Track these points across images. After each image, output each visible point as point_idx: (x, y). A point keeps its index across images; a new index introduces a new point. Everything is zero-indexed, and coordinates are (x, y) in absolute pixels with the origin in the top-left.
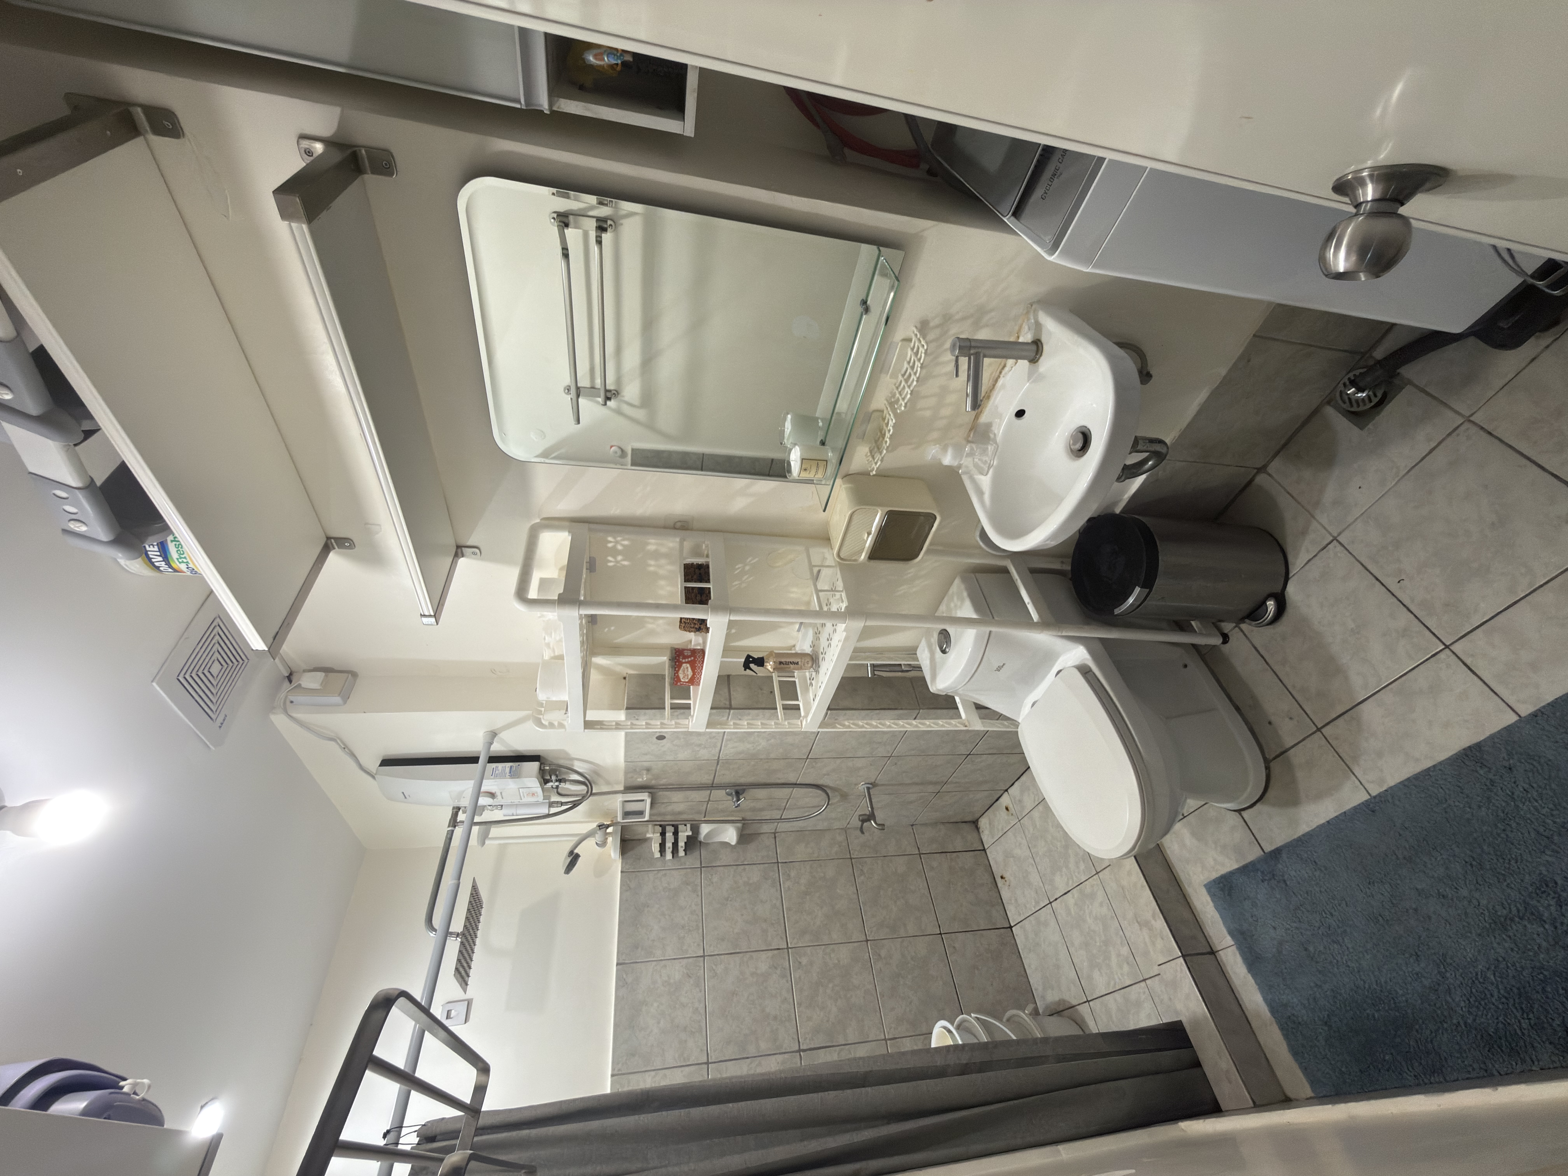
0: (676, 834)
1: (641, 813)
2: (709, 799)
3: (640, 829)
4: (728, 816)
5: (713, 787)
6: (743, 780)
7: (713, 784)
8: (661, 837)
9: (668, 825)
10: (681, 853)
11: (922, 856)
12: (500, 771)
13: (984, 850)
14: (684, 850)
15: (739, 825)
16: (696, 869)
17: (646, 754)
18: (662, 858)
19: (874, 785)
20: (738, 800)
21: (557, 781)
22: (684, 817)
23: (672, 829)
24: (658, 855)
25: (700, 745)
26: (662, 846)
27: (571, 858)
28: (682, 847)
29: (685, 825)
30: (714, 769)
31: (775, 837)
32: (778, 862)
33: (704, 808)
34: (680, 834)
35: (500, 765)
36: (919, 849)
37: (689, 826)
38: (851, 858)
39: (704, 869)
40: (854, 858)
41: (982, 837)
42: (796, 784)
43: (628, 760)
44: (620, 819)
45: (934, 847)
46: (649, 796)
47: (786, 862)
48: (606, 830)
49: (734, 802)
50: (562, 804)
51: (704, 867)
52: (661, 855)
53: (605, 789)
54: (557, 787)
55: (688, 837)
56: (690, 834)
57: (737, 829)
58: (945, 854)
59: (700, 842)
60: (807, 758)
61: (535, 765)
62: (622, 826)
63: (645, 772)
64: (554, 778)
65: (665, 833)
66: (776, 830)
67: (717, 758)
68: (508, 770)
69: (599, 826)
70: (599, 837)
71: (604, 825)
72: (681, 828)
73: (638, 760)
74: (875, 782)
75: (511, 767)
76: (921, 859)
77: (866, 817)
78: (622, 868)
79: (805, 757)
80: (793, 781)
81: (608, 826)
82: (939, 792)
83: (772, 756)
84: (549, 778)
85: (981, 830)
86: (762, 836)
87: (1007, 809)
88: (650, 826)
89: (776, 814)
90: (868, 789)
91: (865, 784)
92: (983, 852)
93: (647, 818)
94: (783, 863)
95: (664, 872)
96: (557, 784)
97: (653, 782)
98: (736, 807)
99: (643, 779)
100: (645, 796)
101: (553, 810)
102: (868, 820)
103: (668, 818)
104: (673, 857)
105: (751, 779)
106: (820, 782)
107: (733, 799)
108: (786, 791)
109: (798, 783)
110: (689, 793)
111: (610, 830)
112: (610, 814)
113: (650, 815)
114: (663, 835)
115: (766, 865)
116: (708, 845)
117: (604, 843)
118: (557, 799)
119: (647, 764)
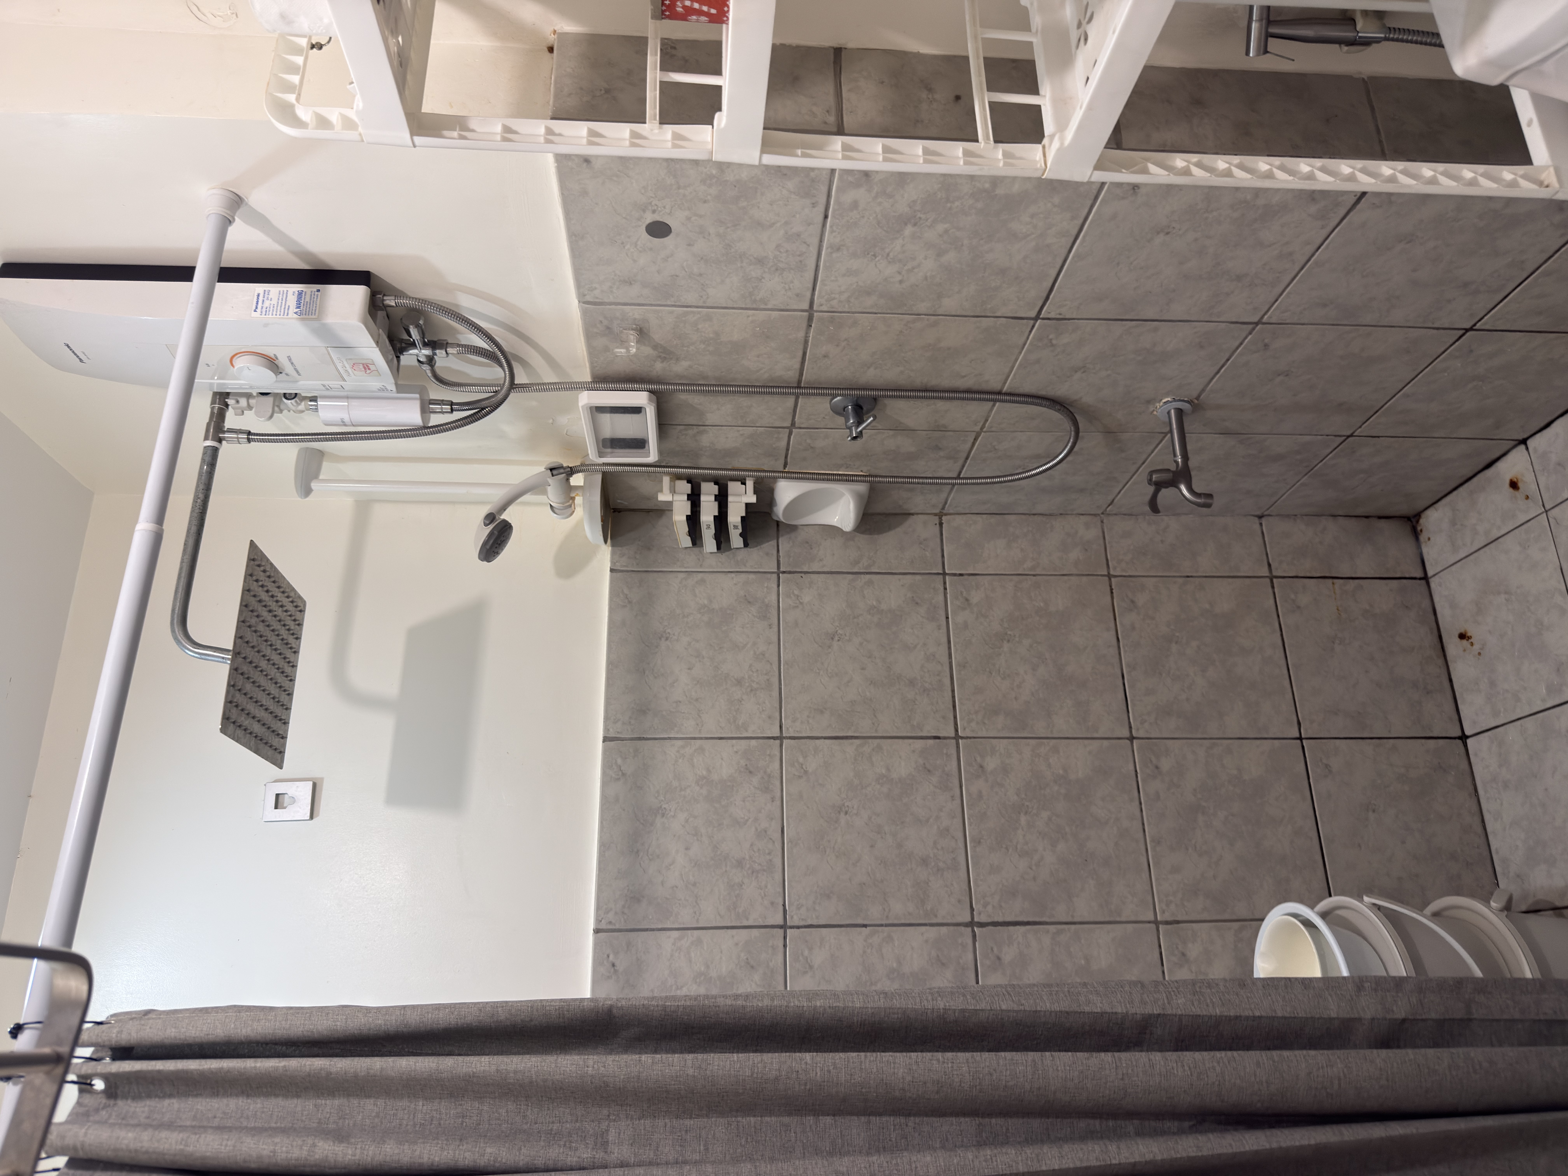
0: (722, 499)
1: (639, 444)
2: (793, 424)
3: (645, 487)
4: (839, 467)
5: (799, 387)
6: (871, 376)
7: (799, 381)
8: (689, 503)
9: (707, 479)
10: (736, 540)
11: (1275, 580)
12: (274, 302)
13: (1425, 578)
14: (741, 535)
15: (862, 488)
16: (769, 576)
17: (629, 282)
18: (696, 550)
19: (1196, 404)
20: (859, 422)
21: (426, 345)
22: (740, 462)
23: (715, 489)
24: (687, 541)
25: (760, 261)
26: (693, 520)
27: (491, 527)
28: (736, 527)
29: (744, 483)
30: (801, 335)
31: (941, 524)
32: (944, 574)
33: (784, 444)
34: (730, 499)
36: (1269, 565)
37: (750, 483)
38: (1109, 576)
39: (785, 575)
40: (1115, 576)
41: (1425, 550)
42: (1000, 393)
43: (588, 298)
44: (593, 456)
45: (1307, 566)
46: (650, 400)
47: (961, 575)
48: (568, 480)
49: (850, 428)
50: (453, 406)
51: (784, 572)
52: (694, 543)
53: (550, 377)
54: (431, 361)
55: (747, 505)
56: (753, 499)
57: (859, 497)
58: (1330, 581)
59: (778, 523)
60: (1037, 318)
62: (605, 477)
63: (632, 336)
64: (415, 334)
65: (699, 495)
66: (943, 508)
67: (806, 306)
69: (551, 470)
70: (553, 494)
71: (562, 467)
72: (734, 487)
73: (612, 299)
74: (1198, 398)
75: (300, 294)
76: (1273, 587)
77: (1168, 476)
78: (613, 562)
79: (1033, 314)
80: (995, 385)
81: (571, 471)
82: (1352, 435)
83: (949, 304)
84: (406, 337)
85: (1423, 538)
86: (912, 520)
87: (1514, 485)
88: (666, 480)
89: (950, 466)
90: (1180, 412)
91: (1174, 400)
92: (1423, 582)
93: (652, 456)
94: (955, 575)
95: (700, 576)
96: (427, 352)
97: (659, 368)
98: (855, 438)
99: (628, 351)
100: (639, 398)
102: (1173, 483)
103: (704, 461)
104: (719, 548)
105: (890, 374)
106: (1061, 390)
107: (847, 420)
108: (976, 410)
109: (1005, 390)
110: (744, 401)
111: (577, 480)
112: (571, 445)
113: (661, 452)
114: (694, 498)
115: (918, 577)
116: (793, 528)
117: (566, 507)
118: (437, 392)
119: (635, 313)
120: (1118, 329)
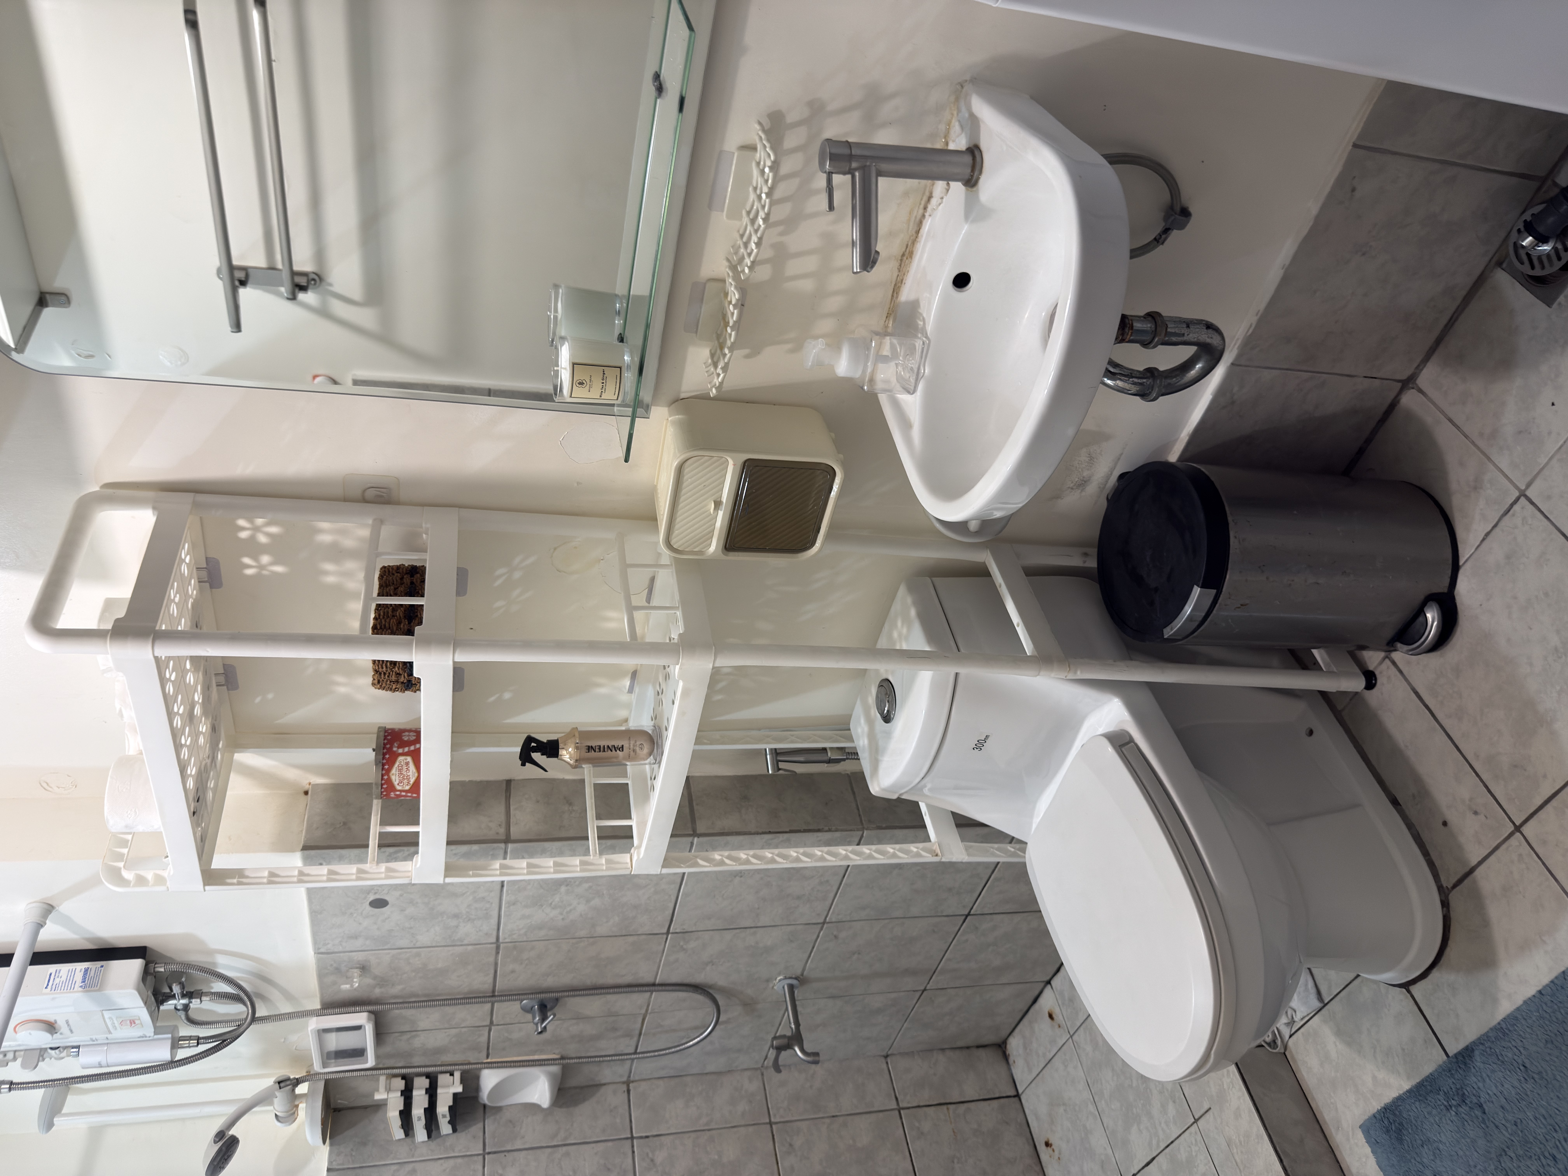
0: (432, 1092)
1: (359, 1053)
2: (491, 1022)
3: (364, 1086)
4: (534, 1052)
5: (493, 996)
6: (550, 982)
7: (494, 991)
8: (403, 1098)
9: (419, 1075)
10: (445, 1128)
11: (902, 1112)
12: (64, 978)
13: (1018, 1096)
14: (449, 1122)
15: (555, 1069)
16: (475, 1158)
17: (355, 937)
18: (409, 1140)
19: (802, 980)
20: (543, 1020)
21: (184, 996)
22: (448, 1058)
23: (426, 1084)
24: (399, 1134)
25: (456, 916)
26: (406, 1115)
27: (220, 1144)
28: (444, 1116)
29: (452, 1074)
30: (492, 959)
31: (629, 1091)
32: (632, 1138)
33: (484, 1039)
34: (439, 1091)
35: (65, 968)
36: (897, 1099)
37: (457, 1075)
38: (771, 1124)
39: (491, 1156)
40: (776, 1123)
41: (1014, 1071)
42: (654, 985)
43: (322, 950)
44: (317, 1067)
45: (926, 1096)
46: (369, 1019)
47: (647, 1137)
48: (293, 1090)
49: (537, 1024)
50: (199, 1040)
51: (489, 1153)
52: (407, 1134)
53: (285, 1008)
54: (186, 1008)
55: (455, 1095)
56: (459, 1089)
57: (552, 1077)
58: (945, 1107)
59: (485, 1106)
60: (668, 932)
61: (135, 966)
62: (327, 1082)
63: (356, 973)
64: (176, 989)
65: (411, 1091)
66: (629, 1077)
67: (494, 940)
68: (79, 977)
69: (279, 1083)
70: (279, 1104)
71: (289, 1079)
72: (443, 1079)
73: (341, 949)
74: (802, 975)
75: (86, 970)
76: (901, 1118)
77: (785, 1041)
78: (330, 1162)
79: (665, 931)
80: (649, 979)
81: (298, 1082)
82: (925, 990)
83: (601, 930)
84: (168, 990)
85: (1011, 1061)
86: (603, 1090)
87: (1051, 1016)
88: (382, 1079)
89: (626, 1045)
90: (791, 988)
91: (785, 978)
92: (1017, 1099)
93: (371, 1062)
94: (641, 1137)
95: (411, 1166)
96: (184, 1001)
97: (377, 992)
98: (541, 1033)
99: (354, 985)
100: (360, 1018)
101: (181, 1054)
102: (788, 1046)
103: (417, 1061)
104: (429, 1136)
105: (566, 979)
106: (699, 978)
107: (534, 1018)
108: (639, 999)
109: (657, 982)
110: (449, 1010)
111: (302, 1089)
112: (299, 1058)
113: (377, 1057)
114: (407, 1095)
115: (610, 1144)
116: (499, 1109)
117: (289, 1116)
118: (186, 1030)
119: (359, 957)
120: (728, 935)
